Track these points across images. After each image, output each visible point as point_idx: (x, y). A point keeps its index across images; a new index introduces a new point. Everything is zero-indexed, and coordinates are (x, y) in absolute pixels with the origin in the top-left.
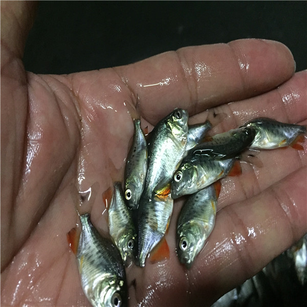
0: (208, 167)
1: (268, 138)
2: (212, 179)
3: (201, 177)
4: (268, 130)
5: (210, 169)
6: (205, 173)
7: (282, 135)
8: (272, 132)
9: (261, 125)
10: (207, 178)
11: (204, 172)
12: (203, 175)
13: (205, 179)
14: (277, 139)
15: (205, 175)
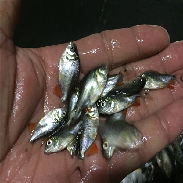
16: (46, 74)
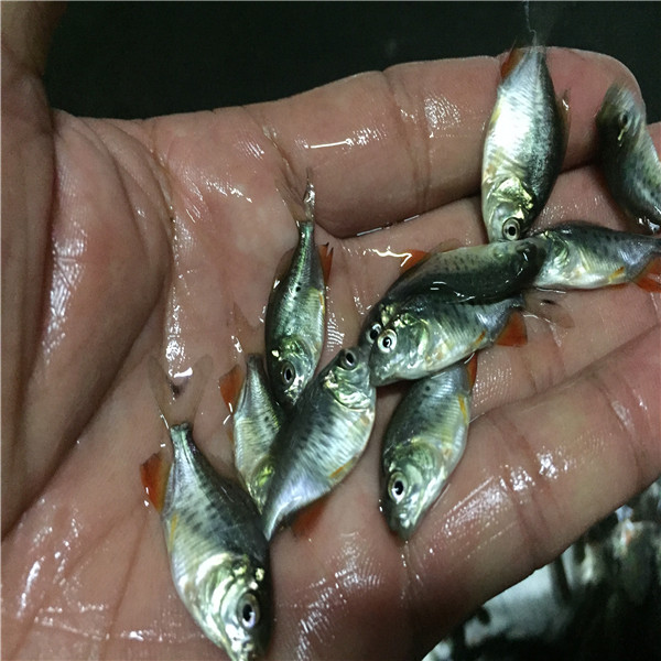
0: (452, 324)
1: (584, 265)
2: (461, 350)
3: (437, 346)
4: (586, 247)
5: (457, 329)
6: (447, 337)
7: (616, 258)
8: (595, 252)
9: (568, 236)
10: (451, 348)
11: (444, 334)
12: (441, 341)
13: (444, 350)
14: (604, 266)
15: (445, 342)
16: (172, 219)
